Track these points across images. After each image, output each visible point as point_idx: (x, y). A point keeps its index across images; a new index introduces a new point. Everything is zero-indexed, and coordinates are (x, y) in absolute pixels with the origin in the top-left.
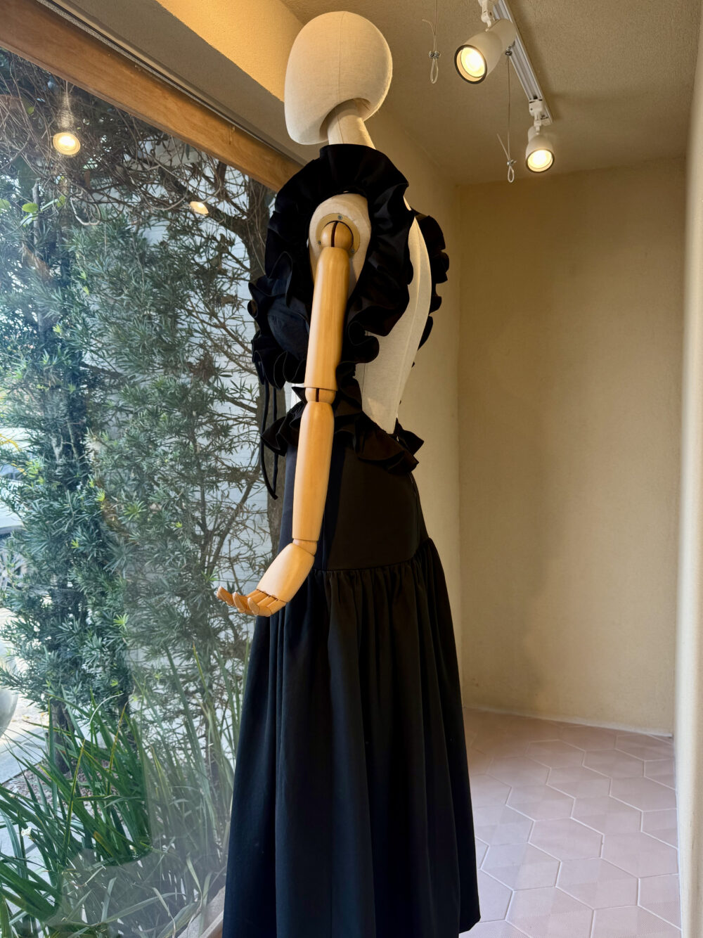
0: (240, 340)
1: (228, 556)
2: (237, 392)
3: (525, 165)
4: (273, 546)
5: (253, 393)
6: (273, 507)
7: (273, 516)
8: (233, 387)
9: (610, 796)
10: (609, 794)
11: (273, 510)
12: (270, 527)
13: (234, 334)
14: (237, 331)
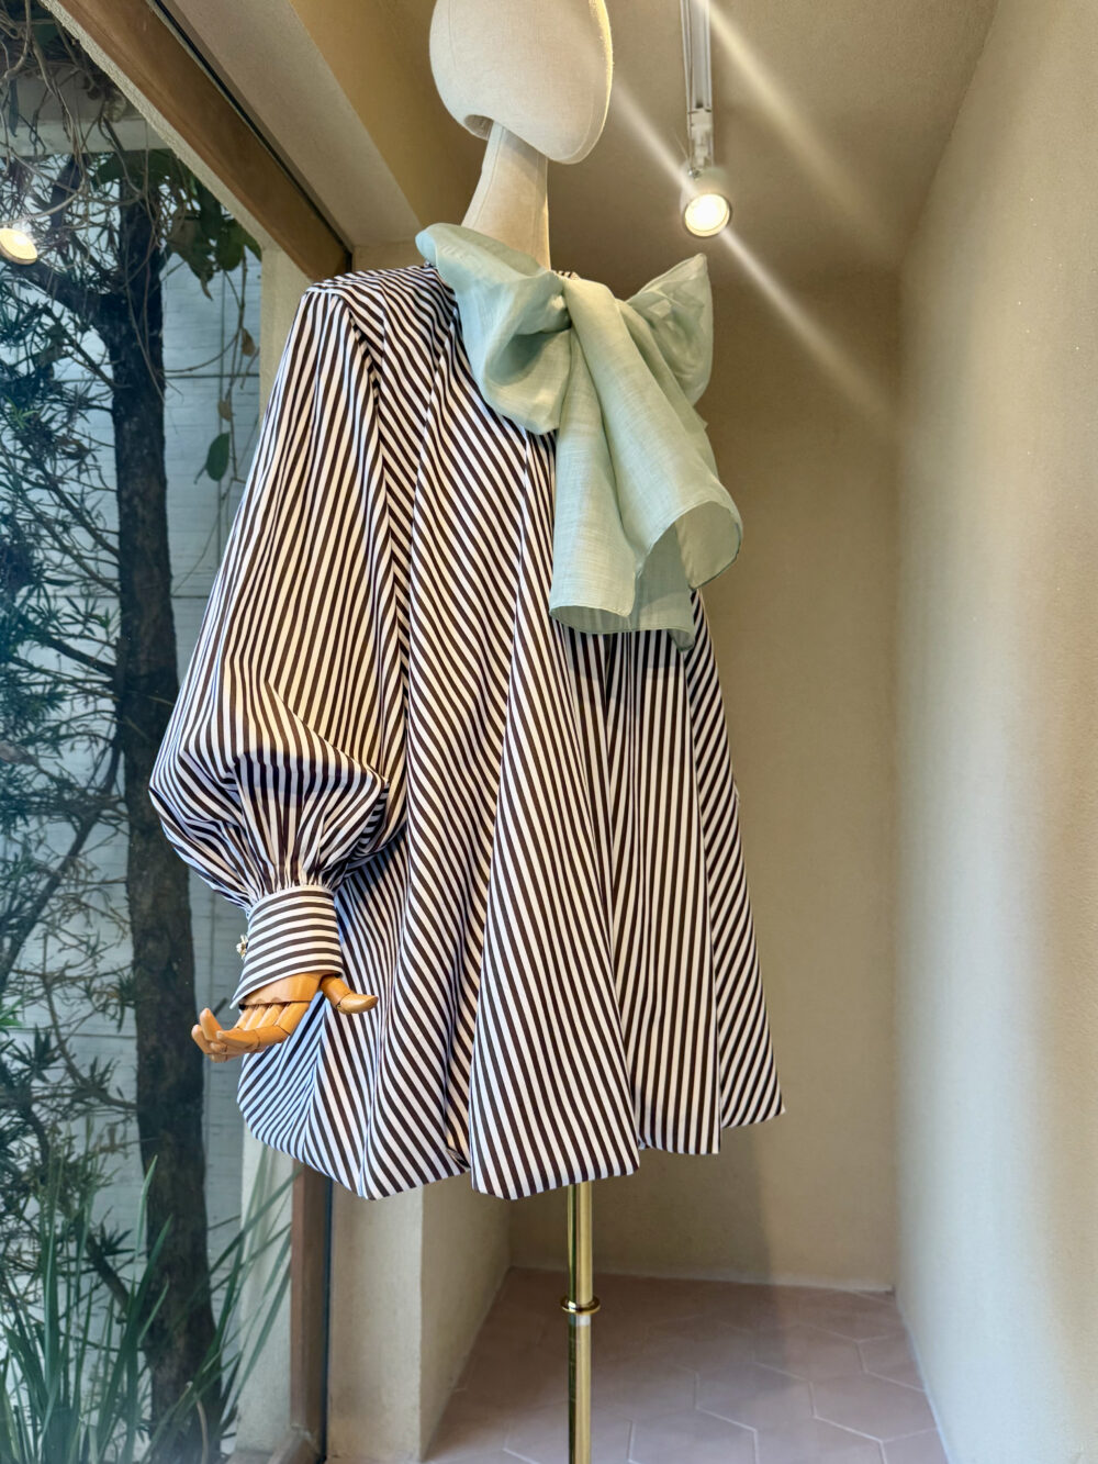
0: (88, 519)
1: (40, 972)
2: (77, 622)
4: (136, 953)
5: (111, 629)
6: (142, 868)
7: (140, 889)
8: (69, 609)
9: (816, 1417)
10: (813, 1413)
11: (140, 877)
12: (131, 913)
13: (76, 505)
14: (83, 500)
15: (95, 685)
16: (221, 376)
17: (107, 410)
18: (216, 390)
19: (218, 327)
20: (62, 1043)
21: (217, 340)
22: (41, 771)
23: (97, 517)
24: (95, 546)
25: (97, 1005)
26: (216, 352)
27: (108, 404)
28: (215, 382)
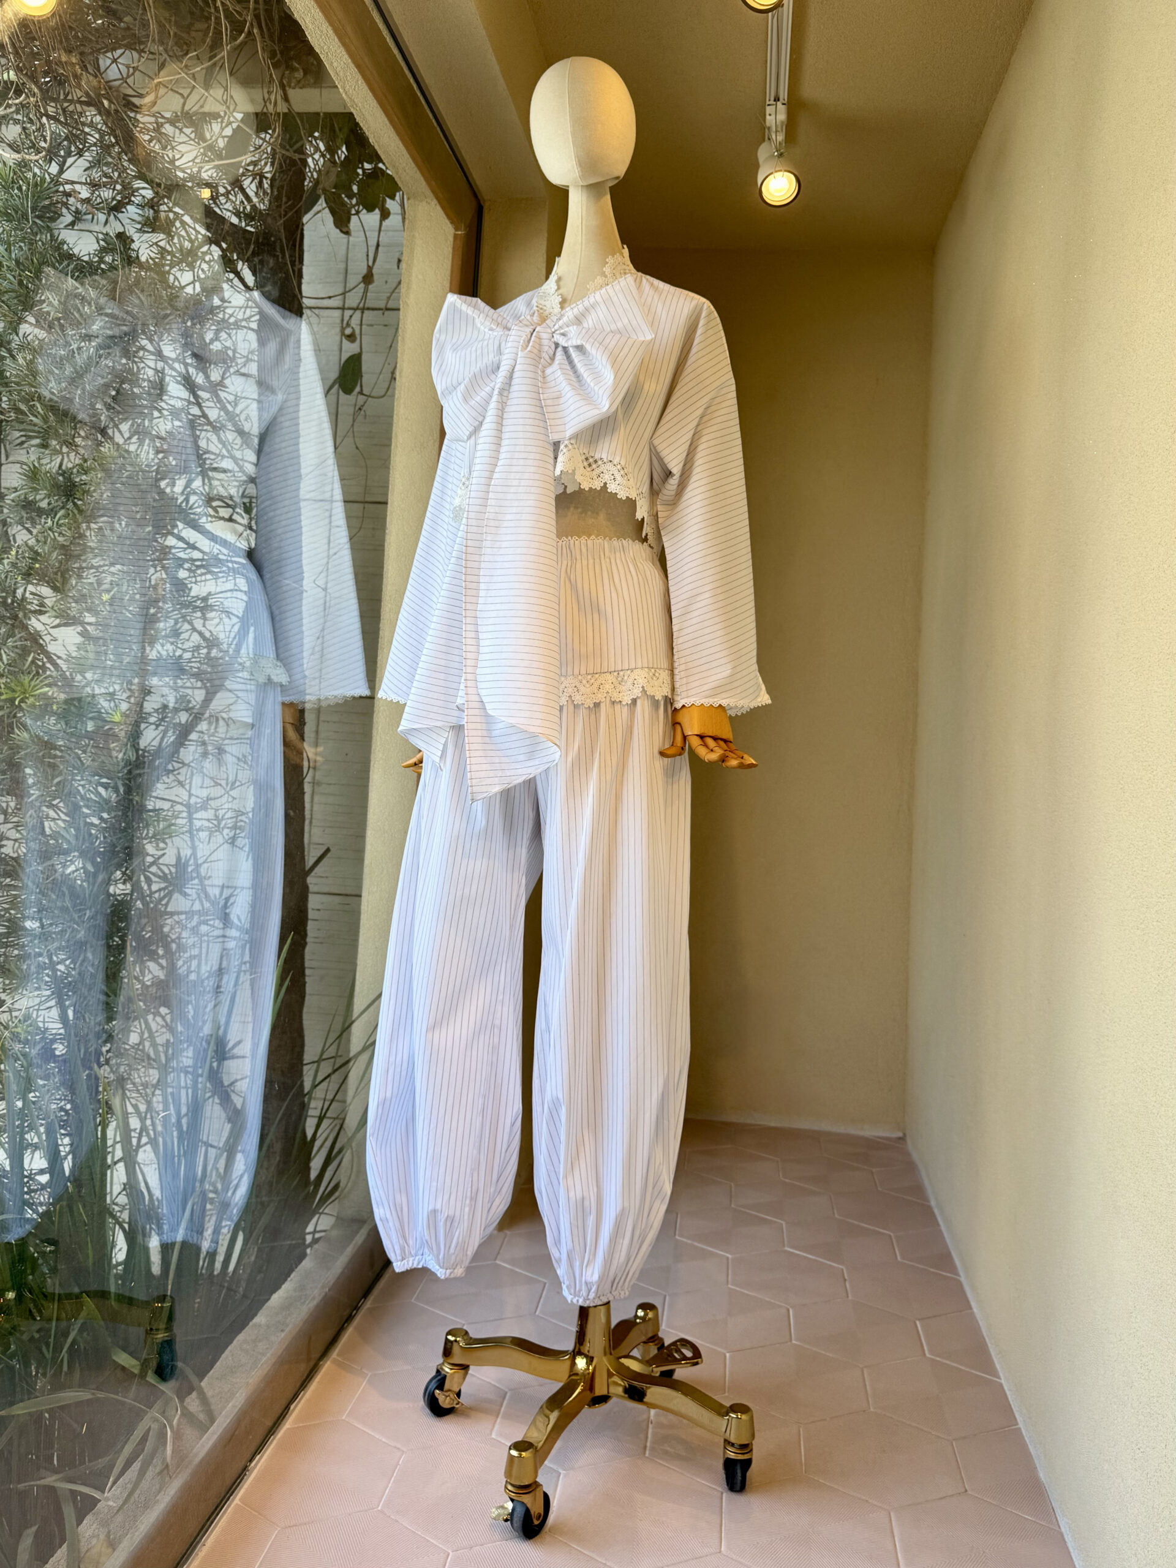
3: (758, 191)
9: (835, 1215)
10: (833, 1212)
13: (230, 408)
14: (236, 405)
15: (236, 566)
16: (343, 309)
17: (253, 330)
18: (338, 321)
19: (342, 266)
20: (198, 866)
21: (341, 278)
22: (194, 629)
23: (246, 420)
24: (242, 446)
25: (227, 837)
26: (341, 291)
27: (254, 326)
28: (338, 313)
